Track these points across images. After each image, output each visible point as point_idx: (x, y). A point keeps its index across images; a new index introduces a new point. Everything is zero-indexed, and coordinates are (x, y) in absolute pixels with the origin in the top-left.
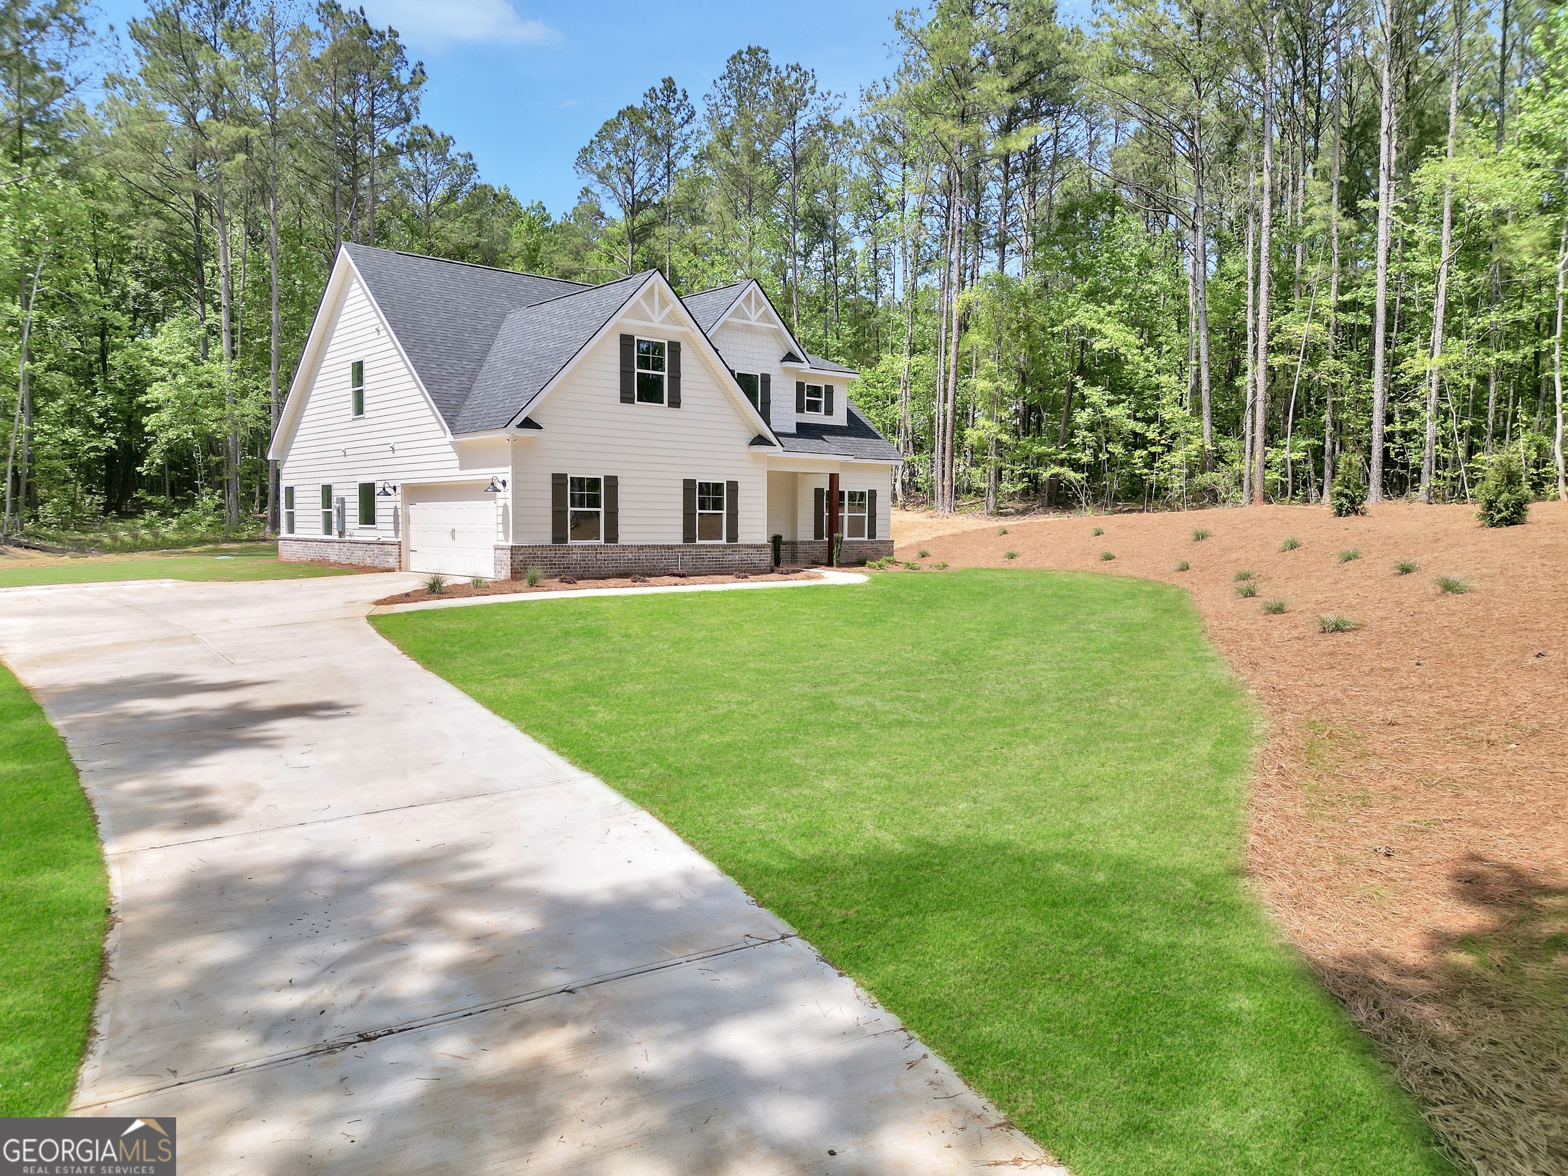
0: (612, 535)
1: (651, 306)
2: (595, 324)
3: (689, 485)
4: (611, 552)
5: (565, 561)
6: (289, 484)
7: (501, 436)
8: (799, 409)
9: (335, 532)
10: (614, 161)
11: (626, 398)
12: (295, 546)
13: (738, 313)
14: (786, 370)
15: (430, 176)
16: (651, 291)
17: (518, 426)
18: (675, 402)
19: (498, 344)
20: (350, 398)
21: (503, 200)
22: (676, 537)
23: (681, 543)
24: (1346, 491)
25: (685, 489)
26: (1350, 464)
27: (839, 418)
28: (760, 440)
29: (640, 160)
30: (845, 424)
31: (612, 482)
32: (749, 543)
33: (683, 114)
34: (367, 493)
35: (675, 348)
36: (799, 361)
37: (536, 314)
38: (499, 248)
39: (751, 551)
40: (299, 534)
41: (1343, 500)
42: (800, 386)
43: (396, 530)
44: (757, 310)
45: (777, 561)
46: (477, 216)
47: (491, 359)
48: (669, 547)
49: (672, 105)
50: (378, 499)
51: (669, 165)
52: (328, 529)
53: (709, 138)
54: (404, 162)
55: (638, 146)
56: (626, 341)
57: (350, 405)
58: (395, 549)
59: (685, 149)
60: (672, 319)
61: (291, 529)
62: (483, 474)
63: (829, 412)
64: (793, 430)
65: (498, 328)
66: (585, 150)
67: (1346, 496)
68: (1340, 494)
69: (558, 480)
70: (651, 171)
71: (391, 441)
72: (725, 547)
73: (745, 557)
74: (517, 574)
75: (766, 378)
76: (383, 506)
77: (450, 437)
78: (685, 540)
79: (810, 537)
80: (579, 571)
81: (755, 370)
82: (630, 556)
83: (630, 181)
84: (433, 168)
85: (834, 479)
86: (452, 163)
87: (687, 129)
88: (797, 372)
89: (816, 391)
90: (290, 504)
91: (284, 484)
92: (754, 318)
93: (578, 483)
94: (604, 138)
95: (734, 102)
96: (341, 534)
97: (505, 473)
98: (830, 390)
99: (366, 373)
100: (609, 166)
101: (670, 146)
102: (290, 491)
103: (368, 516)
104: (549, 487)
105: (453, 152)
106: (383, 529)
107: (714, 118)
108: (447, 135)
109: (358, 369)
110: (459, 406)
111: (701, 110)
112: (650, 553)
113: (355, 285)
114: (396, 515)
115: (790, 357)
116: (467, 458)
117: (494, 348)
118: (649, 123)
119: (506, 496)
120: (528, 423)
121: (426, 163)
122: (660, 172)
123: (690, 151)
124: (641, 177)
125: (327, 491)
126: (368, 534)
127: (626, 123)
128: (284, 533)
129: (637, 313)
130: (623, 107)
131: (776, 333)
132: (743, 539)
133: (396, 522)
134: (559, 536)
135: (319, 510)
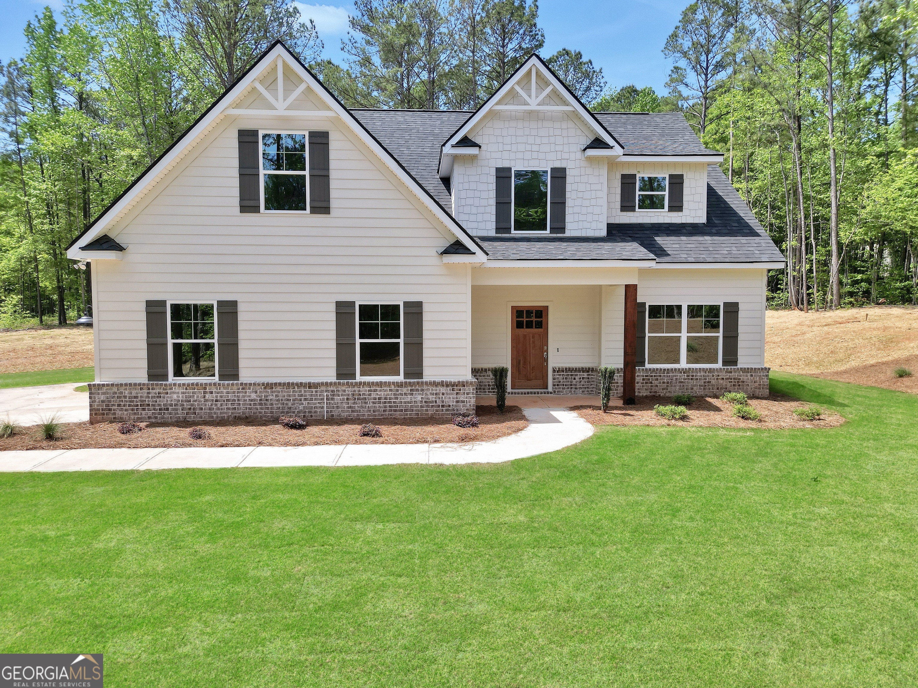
0: (230, 371)
3: (344, 309)
4: (229, 391)
5: (162, 402)
8: (626, 206)
11: (248, 207)
14: (590, 159)
17: (83, 249)
18: (322, 207)
23: (334, 379)
25: (338, 314)
27: (693, 214)
28: (458, 248)
30: (703, 220)
31: (229, 308)
32: (438, 379)
36: (606, 146)
39: (443, 390)
42: (627, 180)
44: (539, 91)
48: (312, 386)
63: (674, 207)
64: (603, 233)
69: (153, 308)
72: (400, 385)
73: (432, 398)
74: (97, 416)
75: (559, 174)
78: (340, 376)
80: (181, 414)
81: (540, 163)
82: (253, 396)
85: (630, 291)
89: (654, 184)
92: (535, 102)
93: (178, 310)
98: (676, 180)
104: (143, 316)
112: (283, 394)
115: (596, 143)
120: (100, 244)
131: (575, 117)
132: (430, 375)
134: (156, 373)
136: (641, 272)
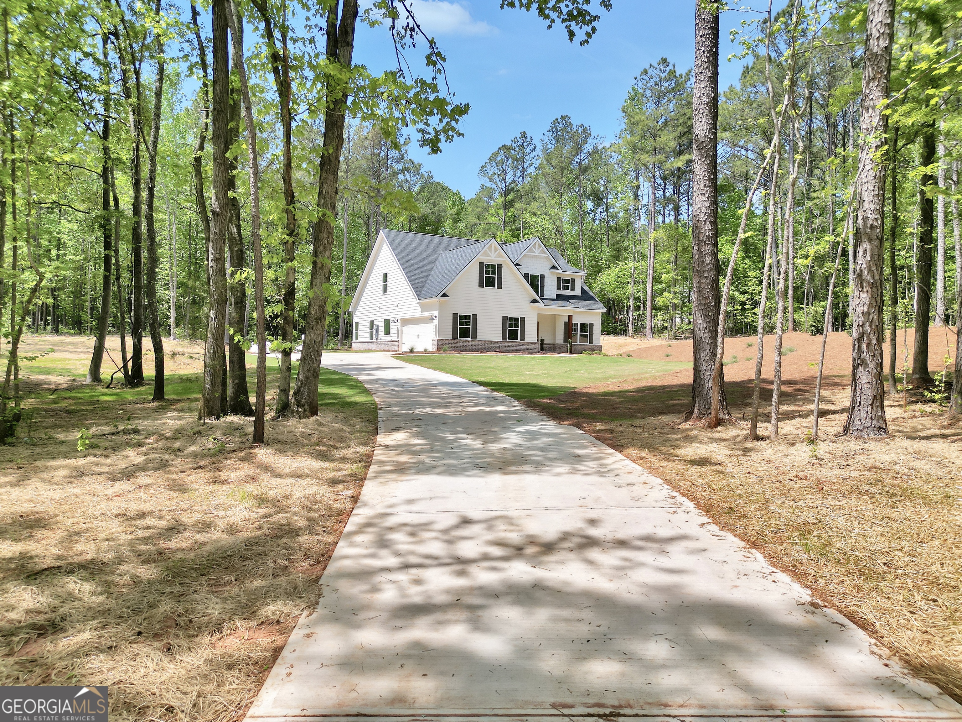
0: (474, 337)
1: (491, 251)
2: (470, 259)
3: (505, 318)
4: (474, 342)
5: (457, 345)
6: (357, 321)
7: (435, 300)
8: (559, 288)
9: (375, 338)
10: (497, 171)
11: (481, 285)
12: (359, 345)
13: (531, 251)
14: (552, 273)
15: (412, 182)
16: (491, 245)
17: (441, 296)
18: (500, 287)
19: (436, 265)
20: (382, 287)
21: (444, 189)
22: (500, 338)
23: (501, 340)
24: (815, 324)
25: (503, 320)
26: (817, 312)
27: (578, 292)
28: (535, 301)
29: (509, 169)
30: (580, 295)
31: (475, 317)
32: (530, 342)
33: (531, 148)
34: (387, 323)
35: (500, 266)
36: (557, 269)
37: (451, 254)
38: (443, 214)
39: (530, 344)
40: (360, 340)
41: (813, 328)
42: (559, 279)
43: (398, 336)
44: (539, 249)
45: (542, 349)
46: (432, 201)
47: (433, 271)
48: (496, 342)
49: (525, 144)
50: (391, 324)
51: (524, 170)
52: (372, 338)
53: (542, 159)
54: (400, 177)
55: (508, 163)
56: (481, 265)
57: (382, 290)
58: (397, 343)
59: (531, 165)
60: (500, 256)
61: (357, 339)
62: (429, 314)
63: (573, 289)
64: (555, 297)
65: (436, 259)
66: (482, 167)
67: (814, 326)
68: (812, 325)
69: (455, 316)
70: (514, 175)
71: (397, 303)
72: (520, 342)
73: (527, 346)
74: (439, 348)
75: (543, 277)
76: (393, 327)
77: (418, 301)
78: (503, 339)
79: (562, 342)
80: (462, 349)
81: (537, 272)
82: (481, 344)
83: (504, 180)
84: (413, 178)
85: (570, 317)
86: (422, 176)
87: (532, 155)
88: (557, 273)
89: (567, 281)
90: (357, 328)
91: (355, 321)
92: (537, 252)
93: (461, 317)
94: (491, 160)
95: (554, 142)
96: (377, 339)
97: (436, 313)
98: (573, 280)
99: (388, 278)
100: (494, 173)
101: (524, 162)
102: (357, 324)
103: (387, 332)
104: (452, 318)
105: (422, 171)
106: (393, 336)
107: (545, 148)
108: (420, 163)
109: (385, 276)
110: (421, 289)
111: (539, 146)
112: (489, 344)
113: (385, 244)
114: (398, 330)
115: (554, 267)
116: (424, 308)
117: (435, 267)
118: (513, 152)
119: (436, 321)
120: (444, 295)
121: (411, 177)
122: (518, 174)
123: (534, 165)
124: (509, 178)
125: (372, 322)
126: (388, 338)
127: (502, 153)
128: (354, 340)
129: (486, 254)
130: (501, 145)
131: (547, 258)
132: (526, 340)
133: (398, 333)
134: (455, 336)
135: (368, 330)
136: (574, 311)
